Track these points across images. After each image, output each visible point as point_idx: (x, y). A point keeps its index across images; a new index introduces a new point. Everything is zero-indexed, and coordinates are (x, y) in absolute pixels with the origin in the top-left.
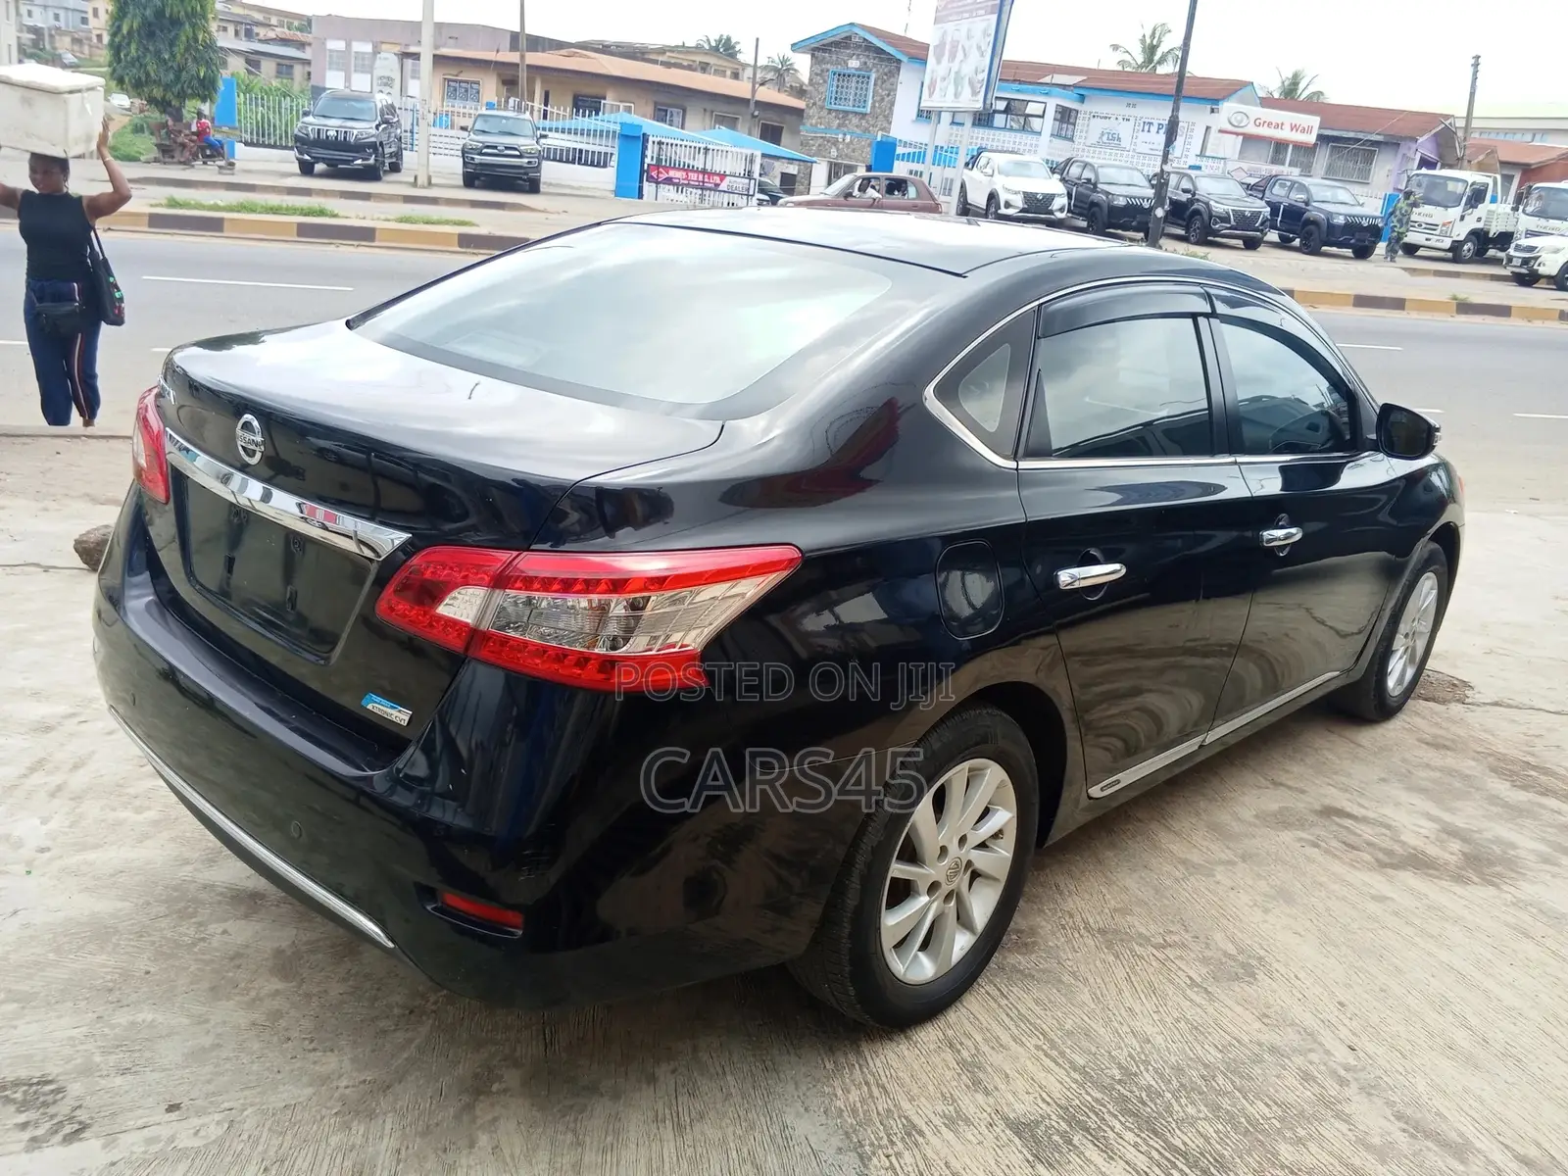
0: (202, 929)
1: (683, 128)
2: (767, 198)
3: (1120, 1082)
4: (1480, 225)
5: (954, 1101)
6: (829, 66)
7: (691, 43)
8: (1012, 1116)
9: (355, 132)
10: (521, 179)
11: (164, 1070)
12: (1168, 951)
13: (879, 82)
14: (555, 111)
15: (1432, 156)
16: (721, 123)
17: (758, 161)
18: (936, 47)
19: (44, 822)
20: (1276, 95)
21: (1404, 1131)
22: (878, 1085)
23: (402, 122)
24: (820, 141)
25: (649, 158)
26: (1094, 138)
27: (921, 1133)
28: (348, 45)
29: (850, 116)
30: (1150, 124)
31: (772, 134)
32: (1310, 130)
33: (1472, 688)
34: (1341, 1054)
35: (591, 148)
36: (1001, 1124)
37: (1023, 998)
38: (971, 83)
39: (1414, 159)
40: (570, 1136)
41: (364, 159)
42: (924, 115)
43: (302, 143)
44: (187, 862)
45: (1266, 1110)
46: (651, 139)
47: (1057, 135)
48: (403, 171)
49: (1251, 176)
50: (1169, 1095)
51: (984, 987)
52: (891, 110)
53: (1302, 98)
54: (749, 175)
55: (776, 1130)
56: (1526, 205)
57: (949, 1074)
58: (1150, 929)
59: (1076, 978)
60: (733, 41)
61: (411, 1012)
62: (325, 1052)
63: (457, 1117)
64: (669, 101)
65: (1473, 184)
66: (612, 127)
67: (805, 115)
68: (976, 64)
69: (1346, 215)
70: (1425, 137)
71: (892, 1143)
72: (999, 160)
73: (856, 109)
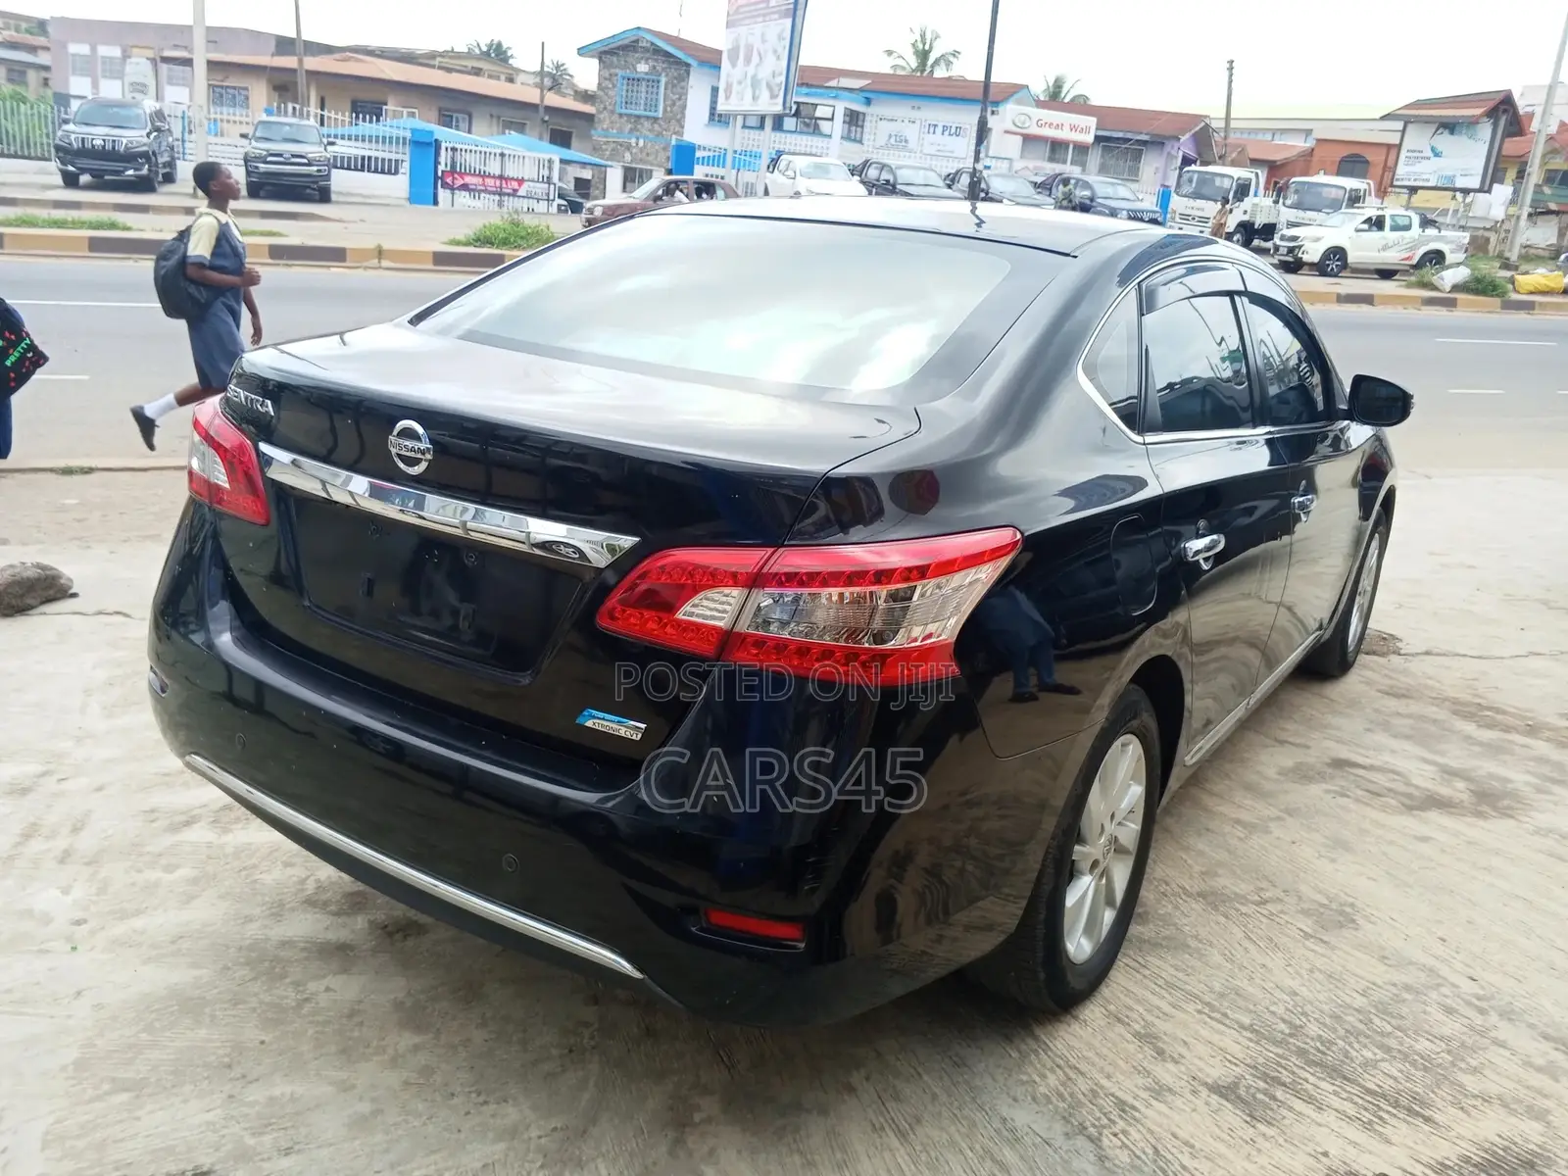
0: (301, 988)
1: (469, 132)
2: (565, 203)
3: (1291, 1035)
4: (1246, 218)
5: (1149, 1073)
6: (617, 71)
7: (462, 48)
8: (1209, 1081)
9: (125, 141)
10: (309, 187)
11: (331, 1145)
12: (1269, 906)
13: (670, 86)
14: (333, 115)
15: (1192, 154)
16: (510, 129)
17: (557, 166)
18: (729, 51)
19: (66, 891)
20: (1042, 98)
21: (1557, 1049)
22: (1070, 1067)
23: (173, 129)
24: (613, 145)
25: (443, 163)
26: (882, 140)
27: (1134, 1108)
28: (94, 49)
29: (642, 120)
30: (935, 126)
31: (561, 139)
32: (1087, 130)
33: (1401, 640)
34: (1467, 986)
35: (380, 155)
36: (1204, 1092)
37: (1163, 965)
38: (769, 86)
39: (1176, 157)
40: (797, 1158)
41: (136, 169)
42: (717, 118)
43: (65, 153)
44: (249, 919)
45: (1433, 1047)
46: (443, 145)
47: (847, 138)
48: (178, 181)
49: (1036, 174)
50: (1340, 1042)
51: (1122, 961)
52: (683, 116)
53: (1067, 100)
54: (549, 181)
55: (997, 1124)
56: (1285, 198)
57: (1131, 1048)
58: (1243, 888)
59: (1200, 941)
60: (505, 46)
61: (571, 1051)
62: (498, 1103)
63: (672, 1153)
64: (455, 106)
65: (1239, 179)
66: (401, 133)
67: (596, 120)
68: (773, 67)
69: (1128, 211)
70: (1187, 136)
71: (1114, 1122)
72: (800, 162)
73: (648, 113)
